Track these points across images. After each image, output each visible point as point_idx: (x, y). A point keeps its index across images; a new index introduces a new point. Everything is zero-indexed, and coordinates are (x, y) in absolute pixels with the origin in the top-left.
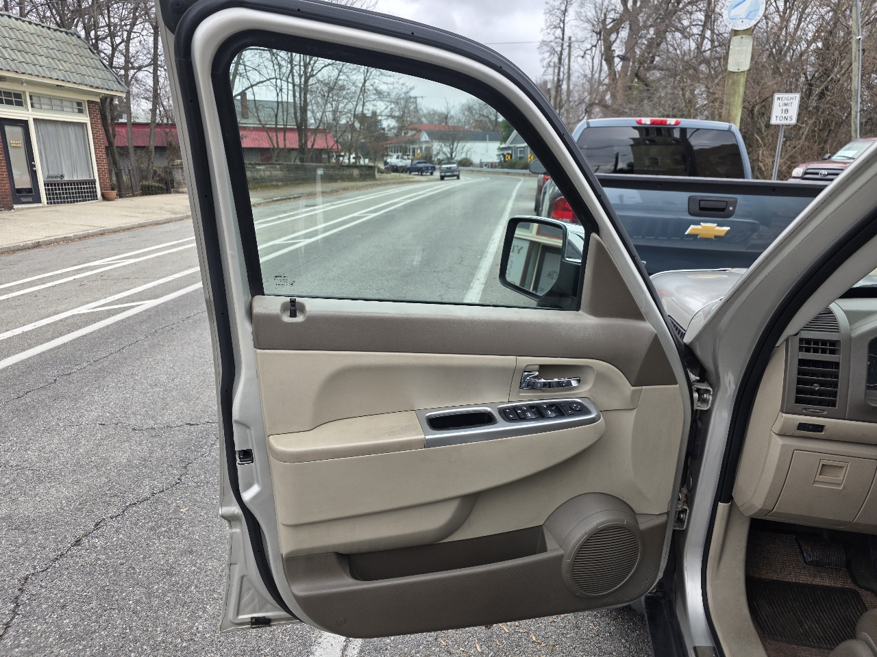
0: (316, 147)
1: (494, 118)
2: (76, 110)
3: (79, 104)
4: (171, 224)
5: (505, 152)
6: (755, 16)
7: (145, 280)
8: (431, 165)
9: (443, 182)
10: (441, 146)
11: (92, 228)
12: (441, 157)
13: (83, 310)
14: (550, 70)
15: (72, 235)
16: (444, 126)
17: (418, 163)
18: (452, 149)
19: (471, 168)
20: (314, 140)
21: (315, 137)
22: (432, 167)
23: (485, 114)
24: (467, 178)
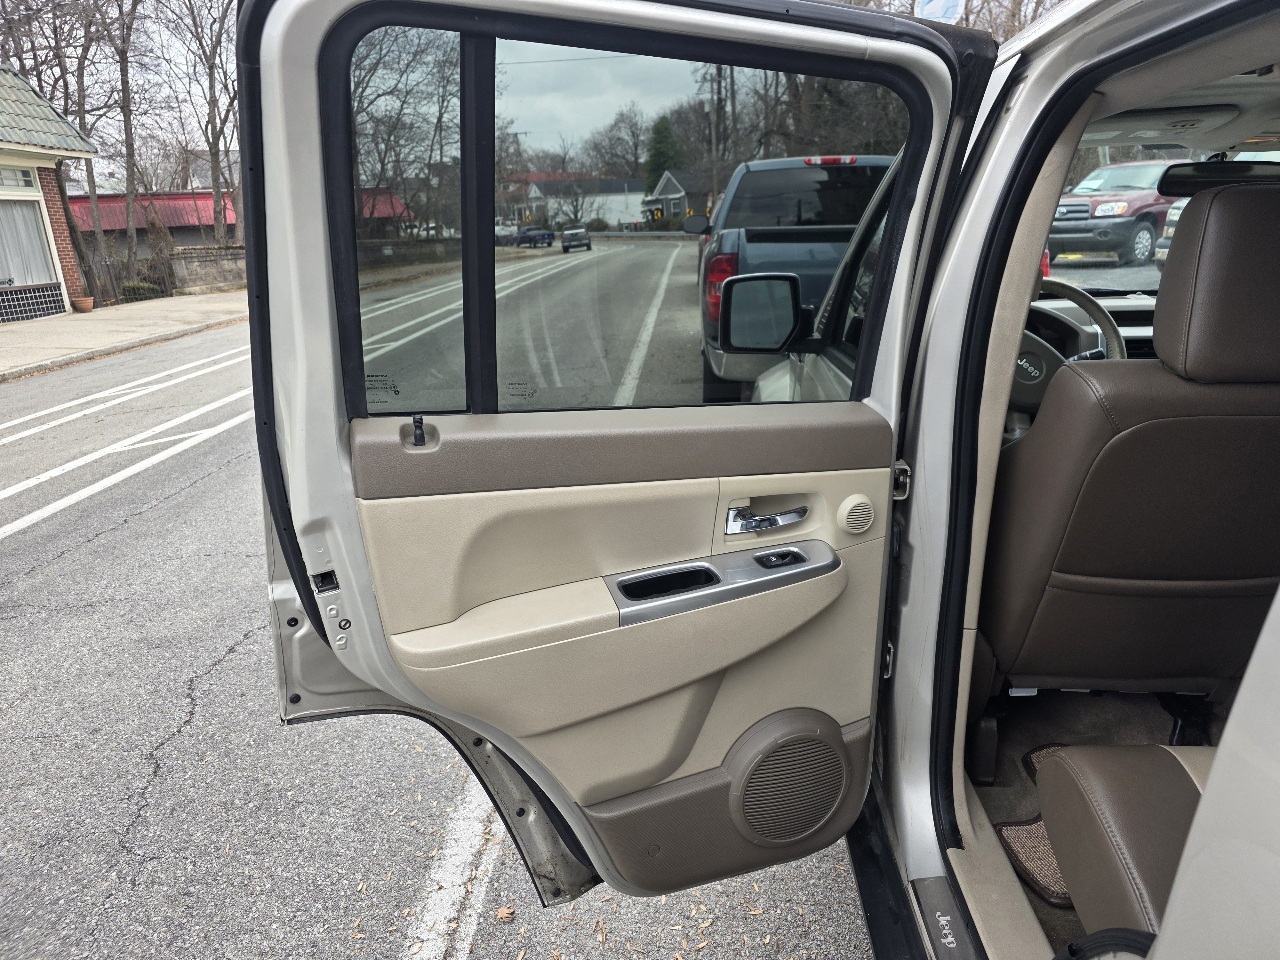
0: (376, 215)
1: (633, 159)
2: (22, 183)
3: (26, 173)
4: (186, 338)
5: (653, 208)
6: (953, 14)
7: (186, 407)
8: (548, 232)
9: (568, 255)
10: (560, 204)
11: (74, 351)
12: (561, 219)
13: (118, 447)
14: (707, 85)
15: (49, 362)
16: (561, 174)
17: (529, 230)
18: (576, 207)
19: (606, 233)
20: (374, 206)
21: (374, 202)
22: (549, 235)
23: (619, 153)
24: (602, 248)
